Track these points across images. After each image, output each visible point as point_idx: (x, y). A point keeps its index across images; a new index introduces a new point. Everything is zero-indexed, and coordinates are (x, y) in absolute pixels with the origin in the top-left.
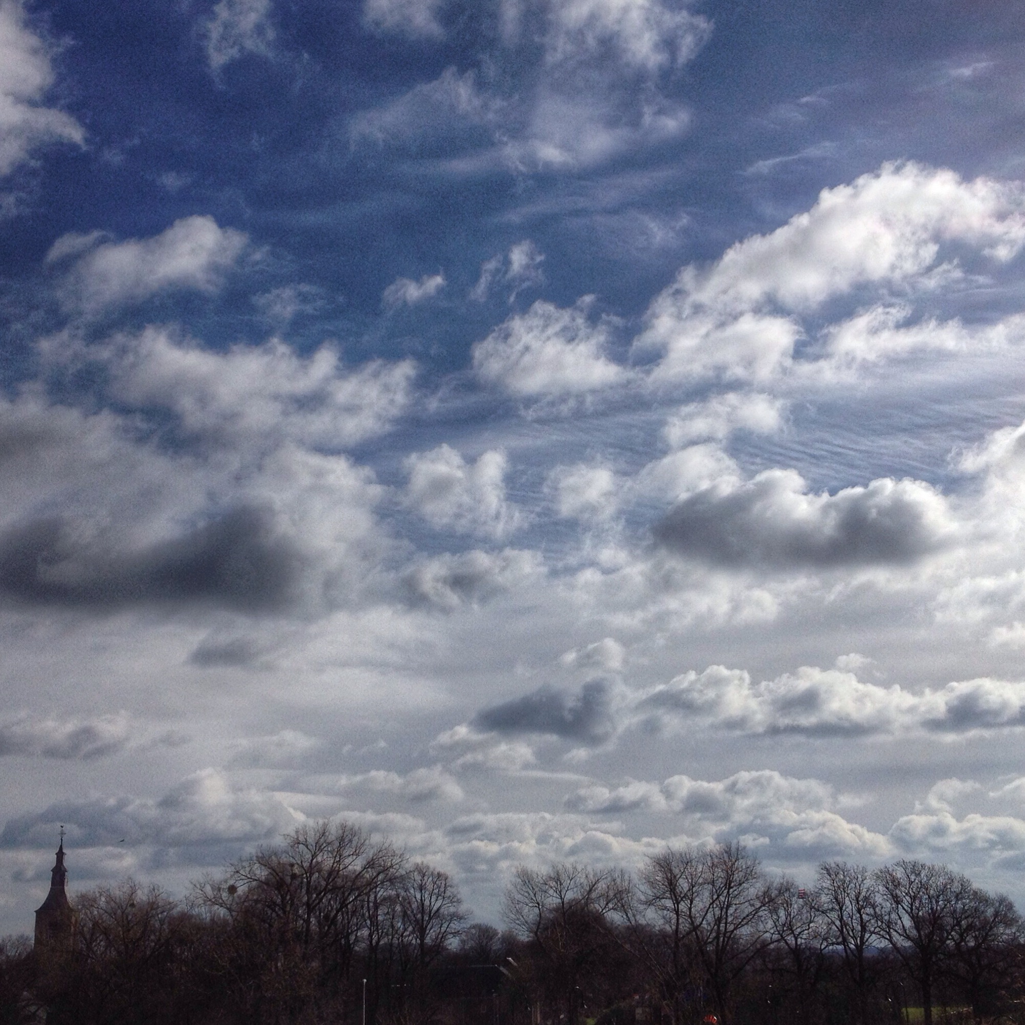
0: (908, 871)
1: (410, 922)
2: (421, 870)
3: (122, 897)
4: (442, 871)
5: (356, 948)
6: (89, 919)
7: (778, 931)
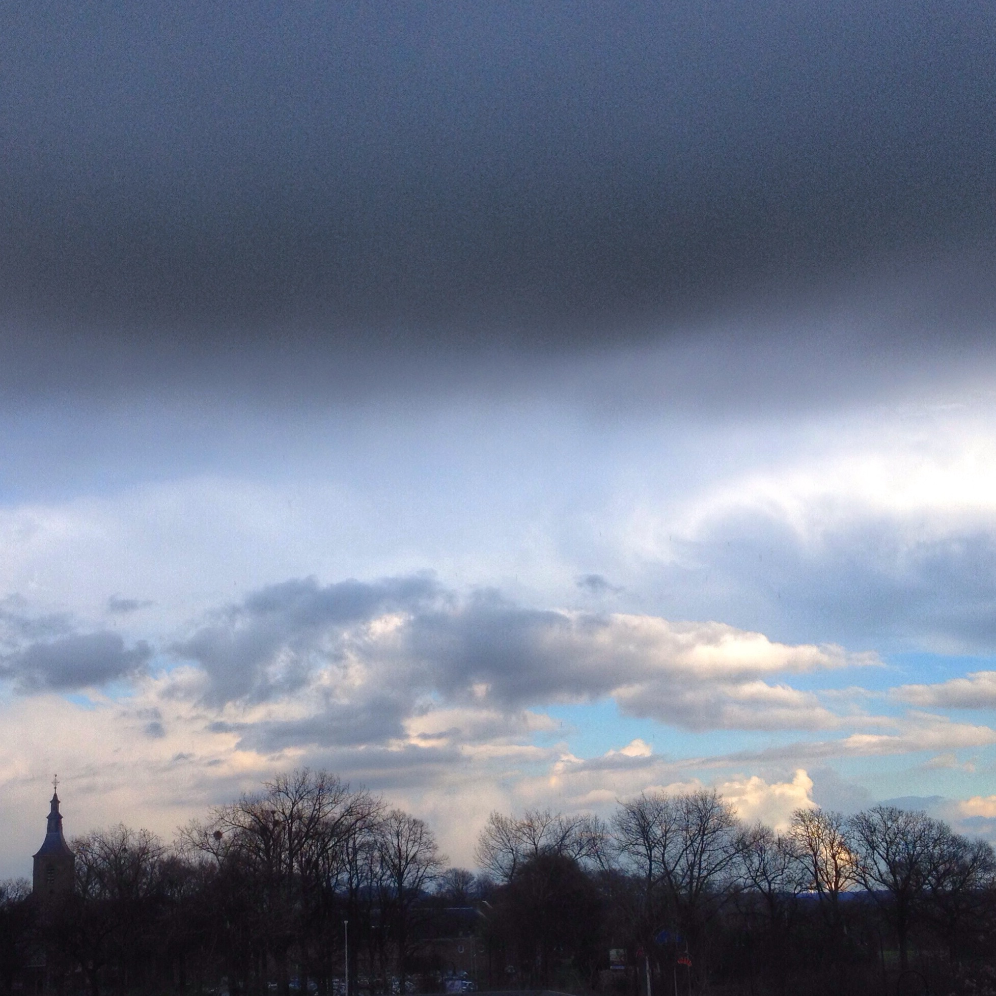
0: (886, 817)
1: (388, 866)
2: (397, 817)
3: (114, 842)
4: (418, 818)
5: (337, 891)
6: (84, 863)
7: (752, 877)
